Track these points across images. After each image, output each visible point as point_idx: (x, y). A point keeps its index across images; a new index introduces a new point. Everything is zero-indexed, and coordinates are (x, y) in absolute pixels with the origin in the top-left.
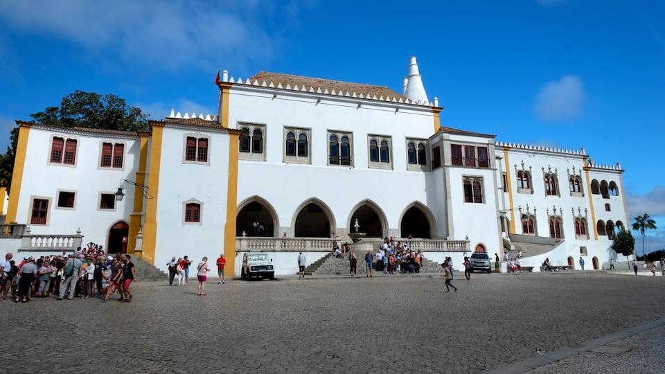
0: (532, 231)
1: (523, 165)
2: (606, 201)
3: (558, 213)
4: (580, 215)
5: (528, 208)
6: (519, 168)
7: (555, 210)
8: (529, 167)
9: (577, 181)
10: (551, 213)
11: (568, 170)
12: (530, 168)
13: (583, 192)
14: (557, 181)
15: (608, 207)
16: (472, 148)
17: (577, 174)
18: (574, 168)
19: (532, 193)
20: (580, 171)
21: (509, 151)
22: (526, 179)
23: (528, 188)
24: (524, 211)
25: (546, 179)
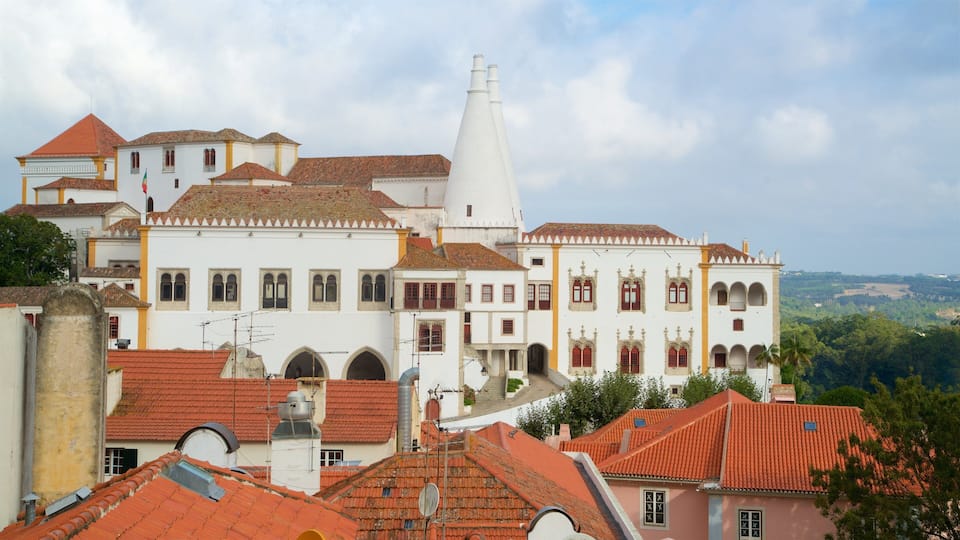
0: (587, 364)
1: (583, 268)
2: (739, 315)
3: (637, 337)
4: (679, 338)
5: (583, 331)
6: (577, 273)
7: (631, 332)
8: (593, 270)
9: (684, 285)
10: (625, 337)
11: (667, 271)
12: (596, 272)
13: (691, 304)
14: (644, 289)
15: (738, 325)
16: (434, 286)
17: (685, 274)
18: (679, 268)
19: (595, 308)
20: (691, 271)
21: (560, 250)
22: (588, 288)
23: (591, 301)
24: (576, 336)
25: (626, 286)
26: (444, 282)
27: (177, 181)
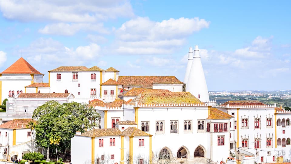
0: (246, 146)
1: (245, 116)
2: (284, 129)
3: (259, 137)
4: (270, 137)
5: (245, 136)
6: (243, 117)
7: (258, 136)
8: (248, 116)
9: (270, 120)
10: (256, 137)
11: (266, 116)
13: (272, 126)
14: (260, 121)
15: (284, 132)
16: (222, 124)
17: (271, 117)
18: (269, 115)
19: (248, 128)
20: (272, 116)
21: (239, 110)
22: (246, 122)
23: (247, 126)
24: (244, 137)
25: (255, 121)
26: (225, 123)
27: (79, 84)
